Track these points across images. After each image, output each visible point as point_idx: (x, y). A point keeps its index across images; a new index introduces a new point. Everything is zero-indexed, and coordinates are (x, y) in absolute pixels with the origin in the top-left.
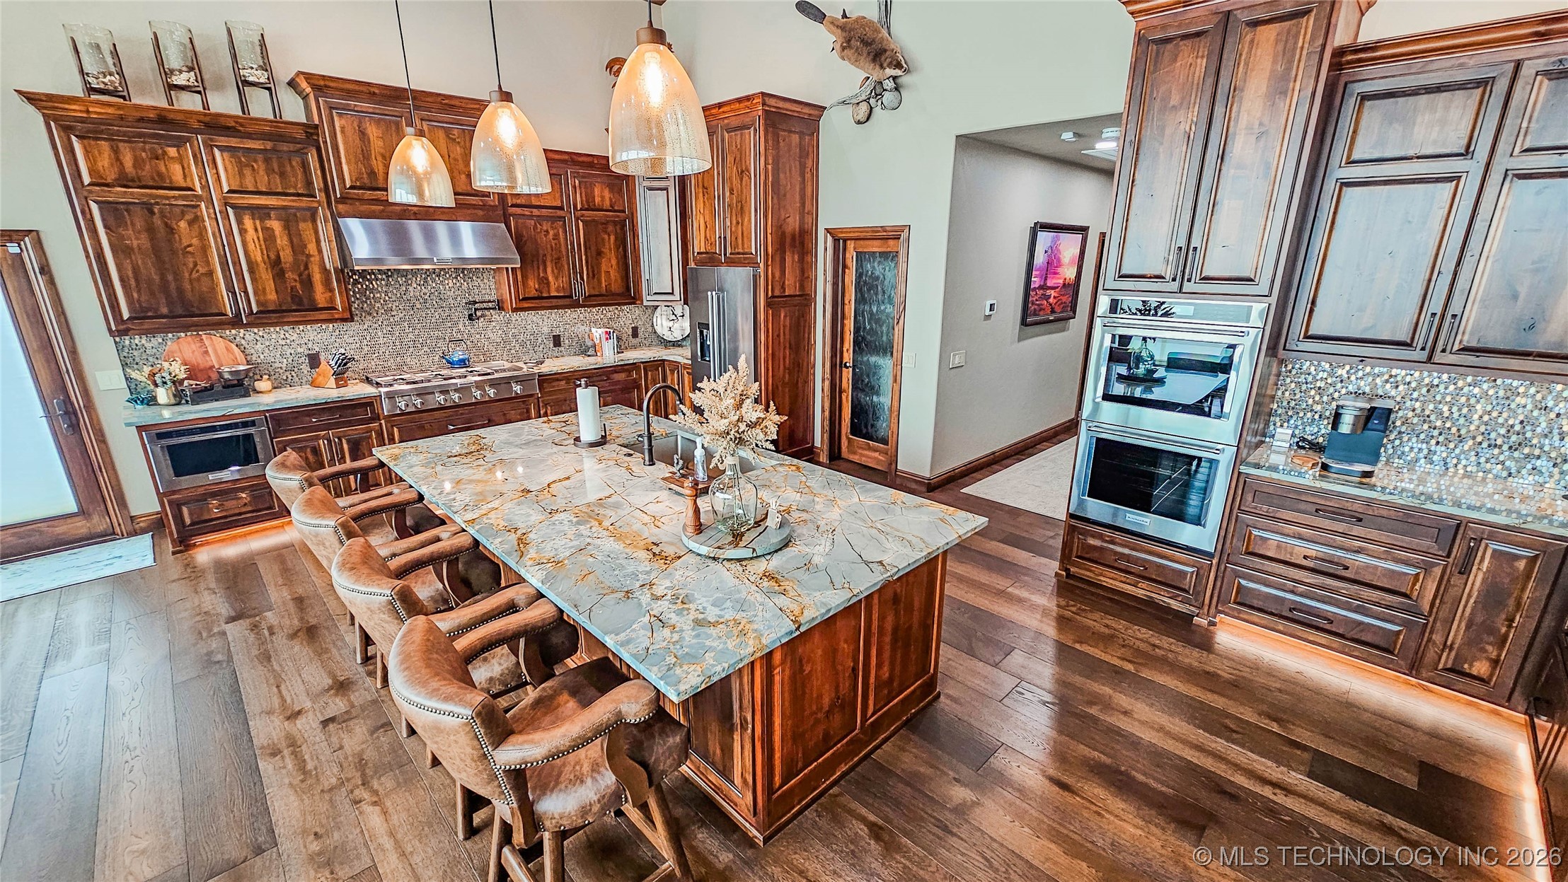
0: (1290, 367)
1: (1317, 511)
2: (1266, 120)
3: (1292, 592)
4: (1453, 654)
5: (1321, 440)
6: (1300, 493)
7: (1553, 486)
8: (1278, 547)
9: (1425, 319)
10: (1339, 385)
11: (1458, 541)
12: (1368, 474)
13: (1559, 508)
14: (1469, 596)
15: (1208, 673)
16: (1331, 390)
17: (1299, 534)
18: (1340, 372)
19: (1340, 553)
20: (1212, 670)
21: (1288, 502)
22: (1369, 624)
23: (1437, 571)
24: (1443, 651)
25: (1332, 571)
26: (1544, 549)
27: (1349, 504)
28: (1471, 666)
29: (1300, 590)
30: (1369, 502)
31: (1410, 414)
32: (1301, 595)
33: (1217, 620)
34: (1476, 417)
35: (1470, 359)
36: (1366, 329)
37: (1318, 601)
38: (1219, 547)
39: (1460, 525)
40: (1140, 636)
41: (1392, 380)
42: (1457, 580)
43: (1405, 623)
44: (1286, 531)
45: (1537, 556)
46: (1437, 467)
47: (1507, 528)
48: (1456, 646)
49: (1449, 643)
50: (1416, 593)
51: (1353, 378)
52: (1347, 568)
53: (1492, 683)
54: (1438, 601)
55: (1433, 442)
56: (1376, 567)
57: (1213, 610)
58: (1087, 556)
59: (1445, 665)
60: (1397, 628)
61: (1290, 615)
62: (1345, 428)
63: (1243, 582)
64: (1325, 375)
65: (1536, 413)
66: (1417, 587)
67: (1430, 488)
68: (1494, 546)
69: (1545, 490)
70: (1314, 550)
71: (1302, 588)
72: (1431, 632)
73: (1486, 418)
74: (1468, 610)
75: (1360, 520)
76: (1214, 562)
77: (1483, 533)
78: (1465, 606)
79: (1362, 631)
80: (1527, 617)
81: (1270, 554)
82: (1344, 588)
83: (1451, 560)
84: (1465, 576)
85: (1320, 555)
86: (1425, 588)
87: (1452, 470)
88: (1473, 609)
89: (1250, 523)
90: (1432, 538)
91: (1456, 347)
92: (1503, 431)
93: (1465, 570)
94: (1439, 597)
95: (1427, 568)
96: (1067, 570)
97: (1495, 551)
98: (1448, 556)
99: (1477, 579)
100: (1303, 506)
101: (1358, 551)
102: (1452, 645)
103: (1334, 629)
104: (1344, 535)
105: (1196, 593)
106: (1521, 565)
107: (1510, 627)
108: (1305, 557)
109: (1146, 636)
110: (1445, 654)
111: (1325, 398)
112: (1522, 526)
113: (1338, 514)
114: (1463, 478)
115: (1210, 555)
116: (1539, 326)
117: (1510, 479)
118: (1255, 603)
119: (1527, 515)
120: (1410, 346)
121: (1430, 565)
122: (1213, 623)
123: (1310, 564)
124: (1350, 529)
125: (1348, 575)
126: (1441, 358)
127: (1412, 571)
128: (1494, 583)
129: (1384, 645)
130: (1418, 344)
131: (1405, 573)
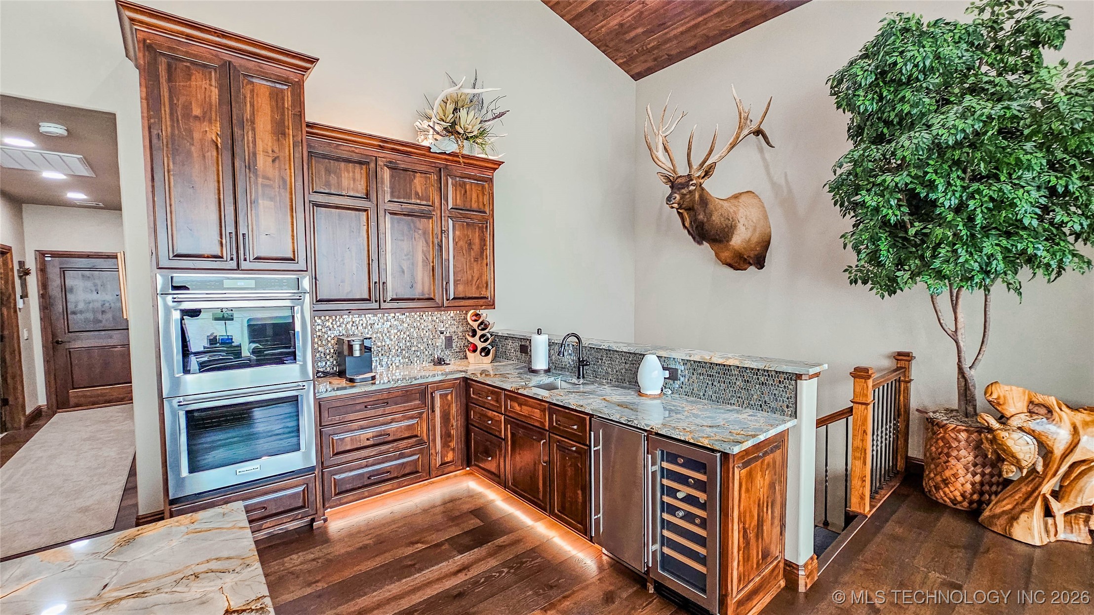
1: (366, 407)
2: (276, 150)
3: (367, 466)
4: (440, 455)
5: (328, 369)
6: (354, 399)
8: (352, 440)
9: (372, 285)
10: (329, 333)
11: (427, 396)
12: (373, 378)
14: (438, 423)
15: (361, 548)
16: (326, 336)
17: (361, 426)
18: (328, 324)
19: (383, 428)
20: (361, 544)
21: (349, 409)
22: (406, 462)
23: (425, 415)
24: (436, 456)
25: (382, 441)
26: (453, 386)
27: (380, 396)
28: (447, 457)
30: (382, 392)
32: (371, 465)
33: (327, 515)
34: (392, 337)
35: (395, 305)
36: (348, 293)
37: (380, 464)
38: (319, 459)
39: (425, 387)
40: (297, 562)
42: (432, 417)
43: (420, 452)
44: (353, 428)
45: (452, 391)
47: (441, 381)
48: (440, 451)
50: (419, 432)
51: (335, 326)
52: (389, 435)
53: (455, 462)
54: (429, 431)
55: (380, 355)
56: (401, 427)
57: (322, 510)
59: (438, 464)
60: (417, 457)
61: (369, 482)
63: (337, 477)
64: (320, 327)
66: (419, 429)
68: (439, 392)
70: (370, 432)
71: (371, 461)
72: (430, 450)
73: (396, 336)
74: (439, 430)
75: (387, 402)
76: (316, 472)
77: (433, 388)
79: (404, 468)
81: (348, 448)
82: (390, 448)
83: (427, 407)
84: (434, 413)
85: (375, 434)
86: (422, 428)
88: (441, 427)
89: (331, 432)
90: (418, 399)
91: (389, 299)
93: (433, 410)
94: (428, 429)
95: (420, 415)
97: (440, 394)
99: (438, 413)
100: (358, 407)
101: (391, 423)
102: (438, 451)
103: (392, 476)
104: (383, 415)
105: (310, 505)
106: (449, 398)
107: (453, 429)
108: (367, 439)
109: (302, 558)
111: (324, 342)
112: (446, 378)
113: (376, 404)
115: (313, 469)
116: (414, 285)
118: (349, 487)
120: (369, 300)
121: (421, 413)
122: (325, 520)
123: (371, 442)
124: (384, 411)
125: (390, 438)
126: (383, 305)
127: (414, 421)
128: (444, 411)
129: (415, 470)
130: (373, 298)
131: (414, 424)
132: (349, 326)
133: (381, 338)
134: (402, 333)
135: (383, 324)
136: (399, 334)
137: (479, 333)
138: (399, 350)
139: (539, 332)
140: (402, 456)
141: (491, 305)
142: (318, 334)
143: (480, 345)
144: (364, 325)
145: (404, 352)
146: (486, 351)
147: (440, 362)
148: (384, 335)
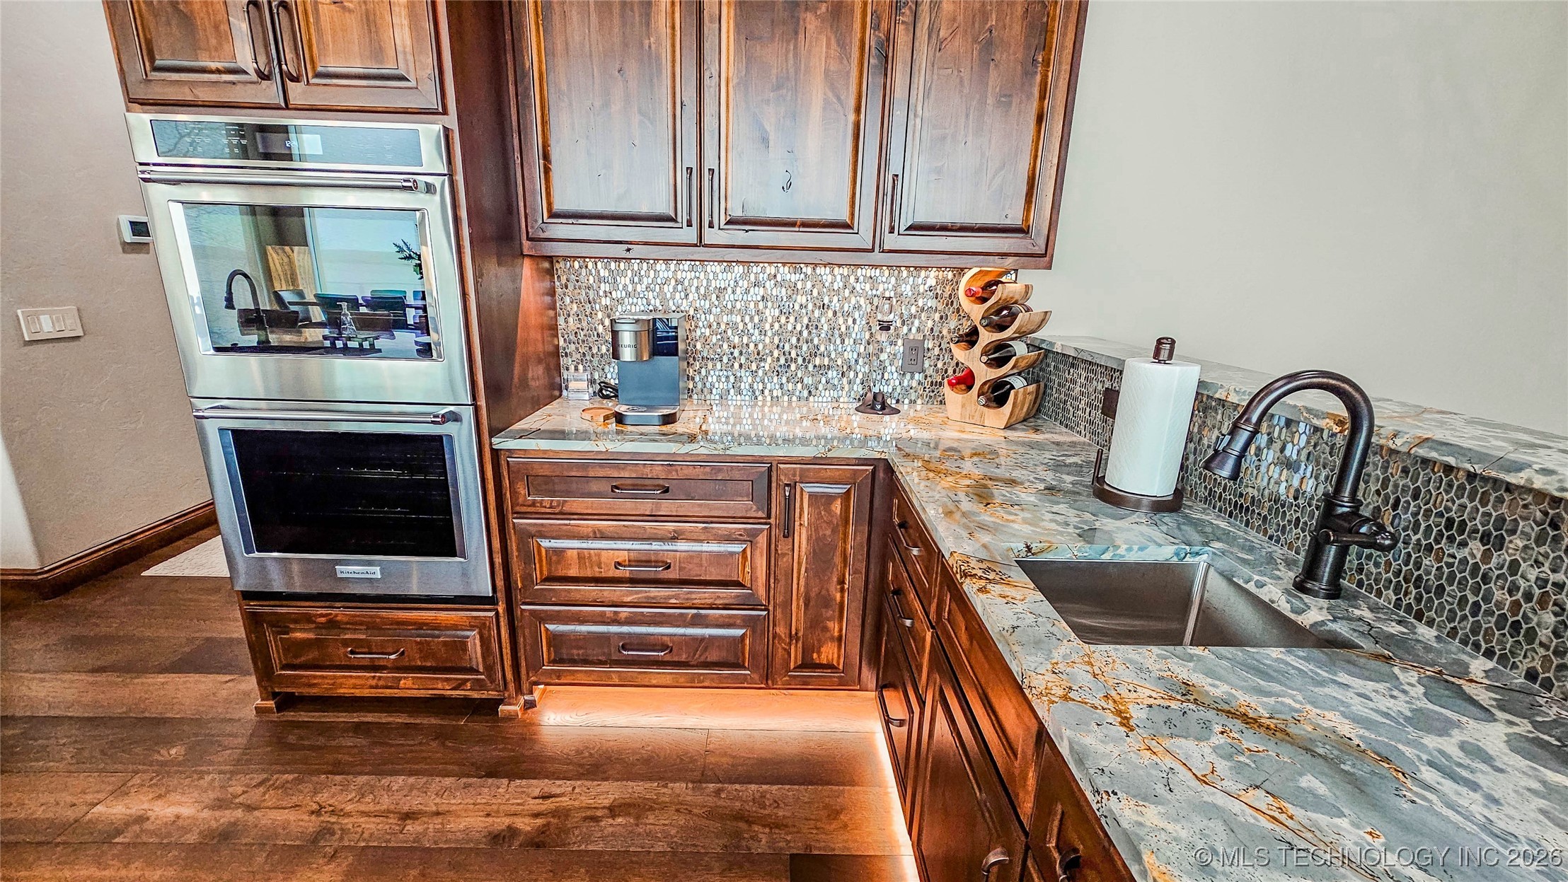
0: (564, 280)
1: (613, 489)
3: (617, 622)
4: (800, 644)
7: (846, 400)
8: (581, 558)
9: (682, 177)
11: (774, 493)
12: (670, 420)
13: (855, 425)
14: (800, 564)
17: (603, 531)
19: (656, 546)
21: (573, 485)
22: (712, 638)
23: (762, 540)
24: (790, 644)
25: (652, 576)
26: (852, 479)
27: (647, 470)
28: (819, 653)
29: (623, 616)
30: (670, 461)
31: (707, 332)
32: (630, 621)
33: (536, 695)
34: (767, 327)
35: (738, 236)
36: (621, 198)
37: (649, 624)
38: (500, 583)
39: (771, 468)
41: (680, 287)
42: (783, 547)
43: (748, 622)
44: (585, 531)
45: (849, 490)
46: (747, 398)
47: (815, 461)
48: (801, 634)
49: (793, 633)
50: (748, 577)
52: (668, 566)
53: (841, 667)
54: (772, 581)
55: (736, 365)
56: (700, 554)
57: (525, 686)
58: (297, 661)
59: (796, 662)
60: (739, 632)
61: (620, 657)
62: (627, 354)
63: (551, 627)
65: (817, 313)
66: (748, 569)
67: (746, 427)
68: (810, 488)
69: (841, 406)
70: (624, 550)
71: (625, 612)
72: (774, 625)
73: (777, 326)
74: (802, 582)
75: (666, 490)
76: (501, 609)
77: (794, 475)
78: (799, 580)
79: (706, 649)
80: (854, 573)
81: (572, 573)
82: (670, 597)
83: (772, 521)
84: (790, 539)
85: (634, 556)
86: (756, 568)
87: (760, 398)
88: (807, 578)
89: (533, 530)
90: (748, 496)
91: (723, 219)
92: (794, 340)
93: (788, 532)
94: (772, 576)
95: (751, 538)
96: (274, 695)
97: (811, 495)
98: (769, 517)
99: (802, 537)
100: (594, 487)
101: (674, 538)
102: (796, 634)
103: (676, 659)
104: (654, 517)
105: (489, 669)
106: (837, 507)
107: (842, 590)
108: (618, 565)
110: (793, 647)
112: (829, 455)
113: (636, 488)
114: (772, 406)
115: (491, 601)
116: (796, 183)
117: (811, 399)
118: (575, 654)
119: (832, 439)
120: (675, 220)
121: (754, 534)
122: (530, 705)
123: (624, 572)
124: (658, 507)
125: (672, 574)
126: (711, 236)
127: (737, 548)
128: (818, 539)
129: (732, 659)
130: (683, 216)
131: (732, 554)
132: (668, 289)
133: (741, 326)
134: (792, 319)
135: (747, 292)
136: (783, 320)
137: (986, 337)
138: (782, 361)
139: (1164, 350)
140: (697, 621)
141: (1043, 258)
142: (604, 301)
143: (984, 374)
144: (702, 291)
145: (793, 367)
146: (998, 394)
147: (877, 404)
148: (747, 319)
